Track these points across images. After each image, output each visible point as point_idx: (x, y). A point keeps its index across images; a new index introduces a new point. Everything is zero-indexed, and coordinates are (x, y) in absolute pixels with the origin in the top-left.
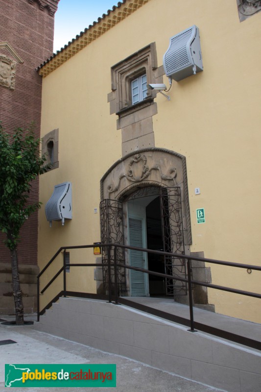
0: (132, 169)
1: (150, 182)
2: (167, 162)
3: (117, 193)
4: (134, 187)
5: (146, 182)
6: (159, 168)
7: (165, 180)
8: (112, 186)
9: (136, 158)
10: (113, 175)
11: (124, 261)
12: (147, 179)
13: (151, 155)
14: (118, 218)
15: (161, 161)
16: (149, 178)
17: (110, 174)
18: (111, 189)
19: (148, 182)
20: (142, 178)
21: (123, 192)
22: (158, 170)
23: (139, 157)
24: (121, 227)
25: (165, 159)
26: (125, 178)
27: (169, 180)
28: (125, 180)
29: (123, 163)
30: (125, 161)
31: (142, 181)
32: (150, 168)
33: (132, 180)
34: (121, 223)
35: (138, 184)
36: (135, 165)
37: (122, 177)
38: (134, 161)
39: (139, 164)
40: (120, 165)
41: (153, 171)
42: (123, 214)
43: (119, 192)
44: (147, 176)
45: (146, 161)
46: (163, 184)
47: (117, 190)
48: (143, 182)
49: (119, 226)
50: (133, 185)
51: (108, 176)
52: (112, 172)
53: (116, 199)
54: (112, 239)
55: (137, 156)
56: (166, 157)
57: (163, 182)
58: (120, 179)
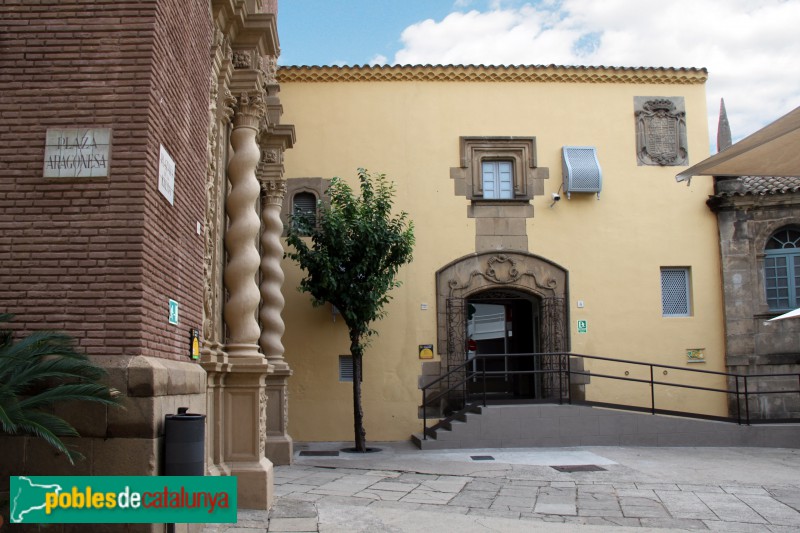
0: (493, 268)
1: (520, 287)
2: (545, 270)
3: (464, 292)
4: (493, 288)
5: (514, 285)
7: (541, 287)
8: (457, 281)
9: (502, 259)
10: (459, 270)
12: (516, 283)
13: (522, 259)
15: (537, 268)
16: (518, 282)
17: (453, 267)
18: (456, 285)
19: (518, 286)
20: (508, 280)
22: (533, 276)
23: (506, 258)
25: (542, 268)
26: (481, 276)
27: (547, 289)
28: (479, 278)
29: (477, 258)
30: (481, 257)
31: (508, 283)
32: (521, 273)
33: (493, 280)
35: (502, 285)
36: (498, 265)
37: (475, 274)
38: (496, 260)
39: (504, 265)
40: (471, 260)
41: (524, 276)
43: (468, 290)
45: (516, 263)
46: (536, 291)
47: (465, 287)
48: (510, 285)
50: (492, 286)
51: (449, 269)
52: (457, 265)
53: (463, 297)
55: (503, 256)
56: (543, 266)
57: (538, 289)
58: (472, 276)
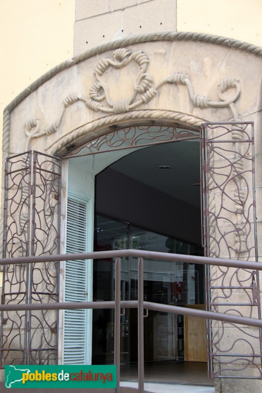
0: (102, 82)
1: (155, 114)
2: (213, 65)
3: (51, 140)
4: (104, 125)
5: (142, 113)
6: (187, 80)
7: (202, 107)
8: (38, 122)
9: (120, 59)
10: (44, 97)
11: (57, 295)
12: (146, 107)
13: (162, 51)
14: (51, 196)
15: (193, 63)
16: (152, 105)
17: (34, 94)
18: (36, 129)
19: (150, 112)
20: (131, 103)
21: (70, 137)
22: (184, 84)
23: (129, 55)
24: (56, 216)
25: (207, 60)
26: (80, 104)
27: (216, 107)
28: (78, 109)
29: (75, 68)
30: (82, 64)
31: (131, 110)
32: (157, 82)
33: (102, 108)
34: (56, 208)
35: (119, 117)
36: (112, 74)
37: (71, 102)
38: (110, 65)
39: (124, 71)
40: (65, 74)
41: (166, 88)
42: (60, 186)
43: (58, 136)
44: (149, 100)
45: (148, 63)
46: (194, 117)
47: (53, 131)
48: (134, 114)
49: (52, 213)
50: (102, 121)
51: (28, 99)
52: (41, 89)
53: (49, 153)
54: (38, 243)
55: (123, 52)
56: (207, 53)
57: (197, 112)
58: (66, 106)
